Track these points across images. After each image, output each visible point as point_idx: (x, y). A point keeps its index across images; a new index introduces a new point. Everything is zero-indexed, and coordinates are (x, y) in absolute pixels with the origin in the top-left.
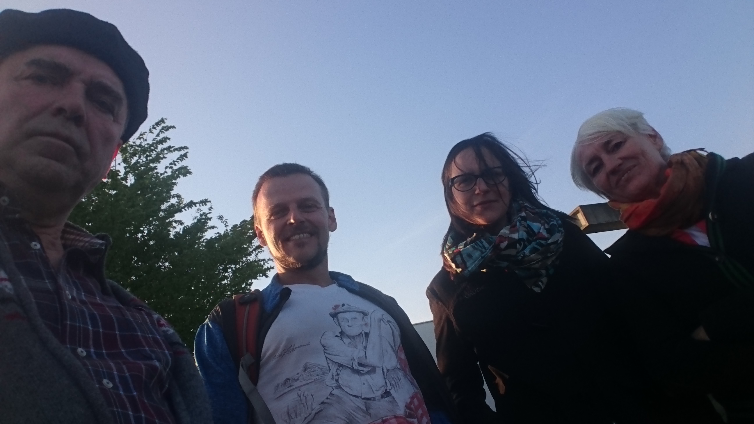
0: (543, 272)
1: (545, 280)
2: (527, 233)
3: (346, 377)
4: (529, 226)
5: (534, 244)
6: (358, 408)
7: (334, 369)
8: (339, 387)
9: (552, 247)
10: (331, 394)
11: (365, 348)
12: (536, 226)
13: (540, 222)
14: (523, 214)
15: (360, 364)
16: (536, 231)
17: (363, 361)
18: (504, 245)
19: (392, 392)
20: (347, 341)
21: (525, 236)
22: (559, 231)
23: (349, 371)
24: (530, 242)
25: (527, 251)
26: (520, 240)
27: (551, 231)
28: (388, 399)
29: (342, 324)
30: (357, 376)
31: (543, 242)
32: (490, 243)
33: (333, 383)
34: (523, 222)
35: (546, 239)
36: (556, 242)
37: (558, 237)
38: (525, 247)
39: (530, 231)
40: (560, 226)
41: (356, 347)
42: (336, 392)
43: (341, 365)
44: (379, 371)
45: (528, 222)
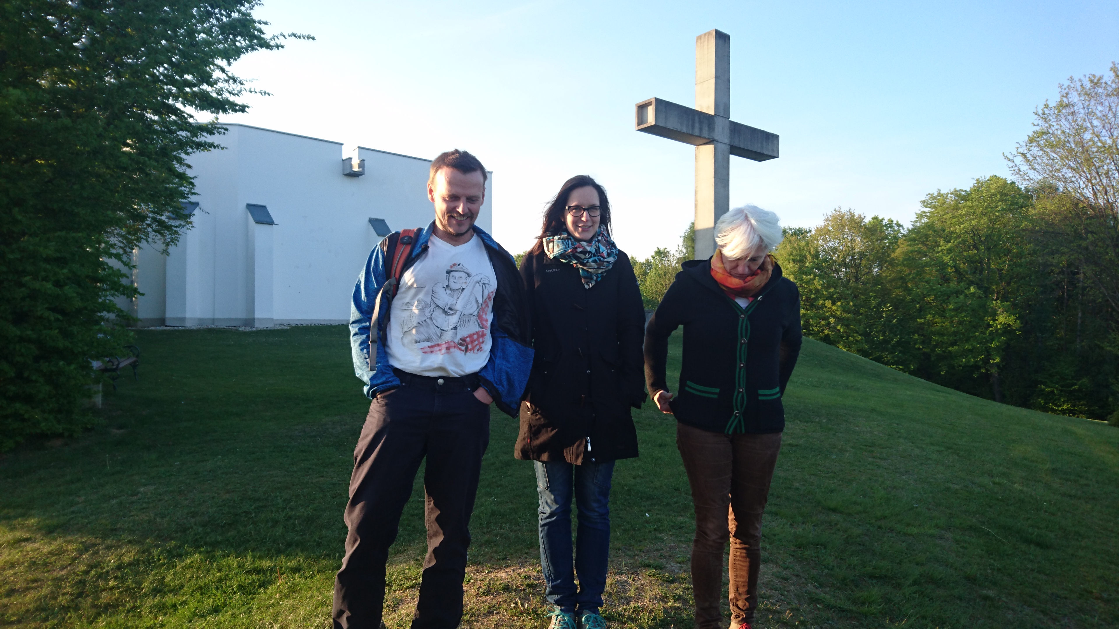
0: (595, 278)
1: (593, 283)
2: (596, 250)
3: (438, 313)
4: (599, 247)
5: (596, 258)
6: (436, 334)
7: (433, 306)
8: (431, 319)
9: (605, 263)
10: (425, 321)
11: (458, 298)
12: (602, 248)
13: (606, 247)
14: (600, 238)
15: (450, 309)
16: (601, 251)
17: (453, 307)
18: (579, 250)
19: (458, 328)
20: (449, 292)
21: (594, 251)
22: (614, 257)
23: (441, 310)
24: (594, 256)
25: (590, 260)
26: (589, 252)
27: (609, 255)
28: (454, 331)
29: (451, 280)
30: (444, 315)
31: (602, 259)
32: (573, 245)
33: (429, 315)
34: (597, 243)
35: (604, 258)
36: (608, 262)
37: (611, 260)
38: (591, 257)
39: (598, 250)
40: (616, 254)
41: (452, 297)
42: (428, 321)
43: (438, 306)
44: (458, 314)
45: (600, 245)
